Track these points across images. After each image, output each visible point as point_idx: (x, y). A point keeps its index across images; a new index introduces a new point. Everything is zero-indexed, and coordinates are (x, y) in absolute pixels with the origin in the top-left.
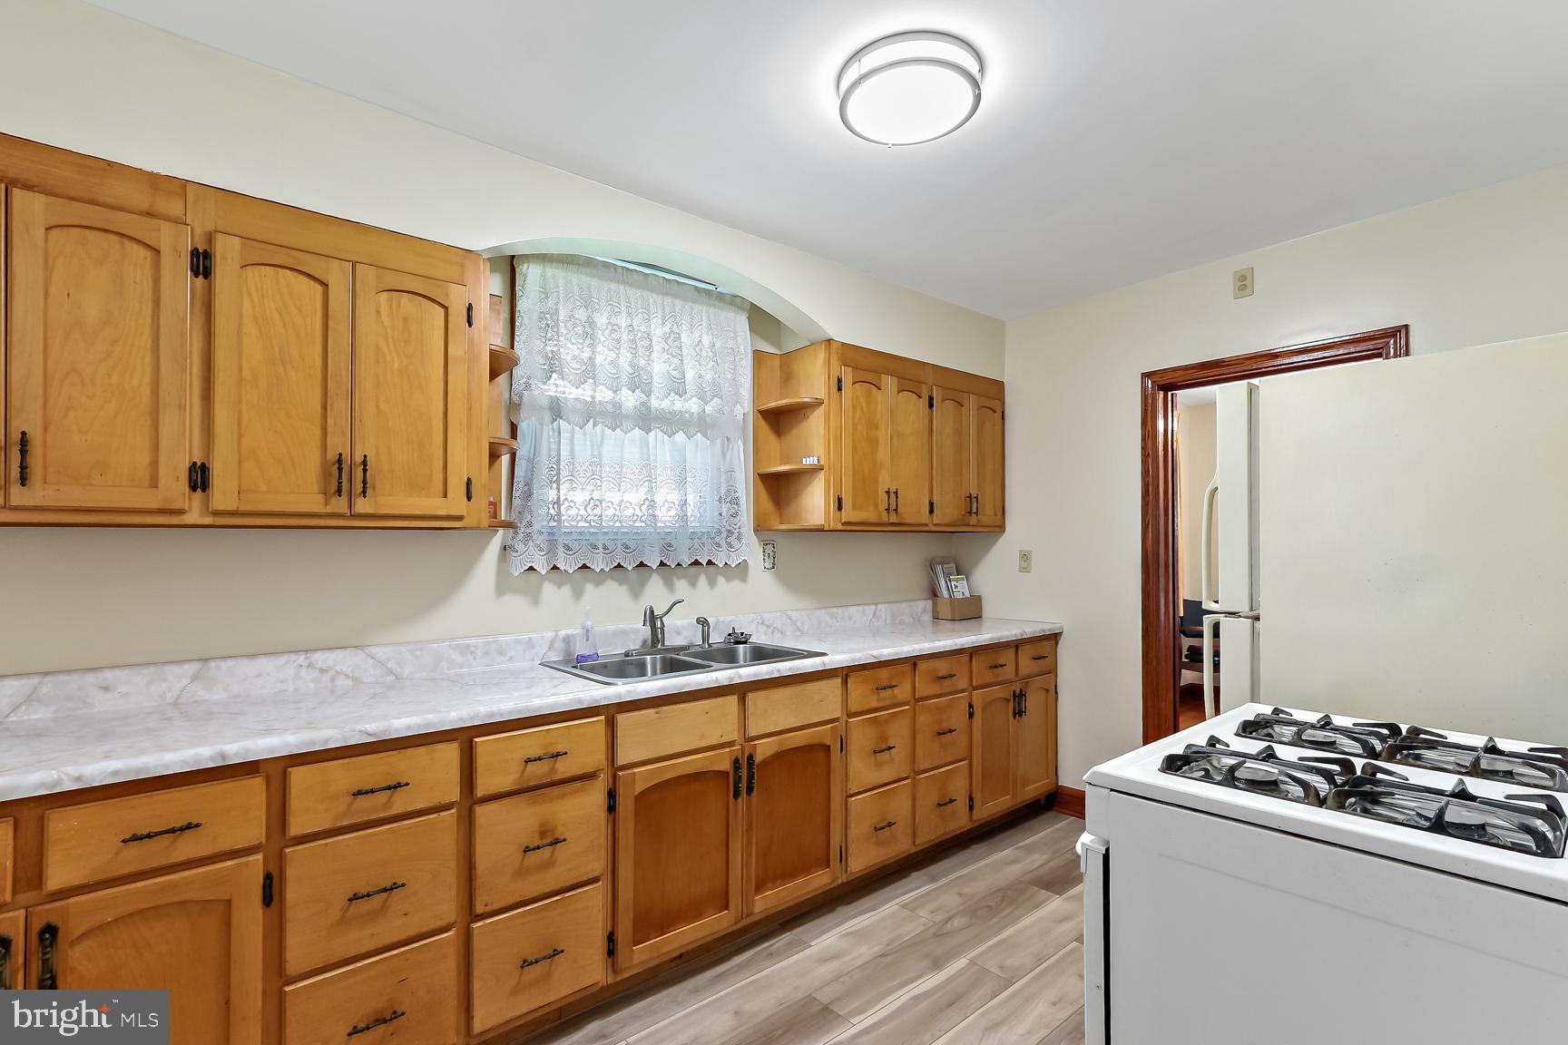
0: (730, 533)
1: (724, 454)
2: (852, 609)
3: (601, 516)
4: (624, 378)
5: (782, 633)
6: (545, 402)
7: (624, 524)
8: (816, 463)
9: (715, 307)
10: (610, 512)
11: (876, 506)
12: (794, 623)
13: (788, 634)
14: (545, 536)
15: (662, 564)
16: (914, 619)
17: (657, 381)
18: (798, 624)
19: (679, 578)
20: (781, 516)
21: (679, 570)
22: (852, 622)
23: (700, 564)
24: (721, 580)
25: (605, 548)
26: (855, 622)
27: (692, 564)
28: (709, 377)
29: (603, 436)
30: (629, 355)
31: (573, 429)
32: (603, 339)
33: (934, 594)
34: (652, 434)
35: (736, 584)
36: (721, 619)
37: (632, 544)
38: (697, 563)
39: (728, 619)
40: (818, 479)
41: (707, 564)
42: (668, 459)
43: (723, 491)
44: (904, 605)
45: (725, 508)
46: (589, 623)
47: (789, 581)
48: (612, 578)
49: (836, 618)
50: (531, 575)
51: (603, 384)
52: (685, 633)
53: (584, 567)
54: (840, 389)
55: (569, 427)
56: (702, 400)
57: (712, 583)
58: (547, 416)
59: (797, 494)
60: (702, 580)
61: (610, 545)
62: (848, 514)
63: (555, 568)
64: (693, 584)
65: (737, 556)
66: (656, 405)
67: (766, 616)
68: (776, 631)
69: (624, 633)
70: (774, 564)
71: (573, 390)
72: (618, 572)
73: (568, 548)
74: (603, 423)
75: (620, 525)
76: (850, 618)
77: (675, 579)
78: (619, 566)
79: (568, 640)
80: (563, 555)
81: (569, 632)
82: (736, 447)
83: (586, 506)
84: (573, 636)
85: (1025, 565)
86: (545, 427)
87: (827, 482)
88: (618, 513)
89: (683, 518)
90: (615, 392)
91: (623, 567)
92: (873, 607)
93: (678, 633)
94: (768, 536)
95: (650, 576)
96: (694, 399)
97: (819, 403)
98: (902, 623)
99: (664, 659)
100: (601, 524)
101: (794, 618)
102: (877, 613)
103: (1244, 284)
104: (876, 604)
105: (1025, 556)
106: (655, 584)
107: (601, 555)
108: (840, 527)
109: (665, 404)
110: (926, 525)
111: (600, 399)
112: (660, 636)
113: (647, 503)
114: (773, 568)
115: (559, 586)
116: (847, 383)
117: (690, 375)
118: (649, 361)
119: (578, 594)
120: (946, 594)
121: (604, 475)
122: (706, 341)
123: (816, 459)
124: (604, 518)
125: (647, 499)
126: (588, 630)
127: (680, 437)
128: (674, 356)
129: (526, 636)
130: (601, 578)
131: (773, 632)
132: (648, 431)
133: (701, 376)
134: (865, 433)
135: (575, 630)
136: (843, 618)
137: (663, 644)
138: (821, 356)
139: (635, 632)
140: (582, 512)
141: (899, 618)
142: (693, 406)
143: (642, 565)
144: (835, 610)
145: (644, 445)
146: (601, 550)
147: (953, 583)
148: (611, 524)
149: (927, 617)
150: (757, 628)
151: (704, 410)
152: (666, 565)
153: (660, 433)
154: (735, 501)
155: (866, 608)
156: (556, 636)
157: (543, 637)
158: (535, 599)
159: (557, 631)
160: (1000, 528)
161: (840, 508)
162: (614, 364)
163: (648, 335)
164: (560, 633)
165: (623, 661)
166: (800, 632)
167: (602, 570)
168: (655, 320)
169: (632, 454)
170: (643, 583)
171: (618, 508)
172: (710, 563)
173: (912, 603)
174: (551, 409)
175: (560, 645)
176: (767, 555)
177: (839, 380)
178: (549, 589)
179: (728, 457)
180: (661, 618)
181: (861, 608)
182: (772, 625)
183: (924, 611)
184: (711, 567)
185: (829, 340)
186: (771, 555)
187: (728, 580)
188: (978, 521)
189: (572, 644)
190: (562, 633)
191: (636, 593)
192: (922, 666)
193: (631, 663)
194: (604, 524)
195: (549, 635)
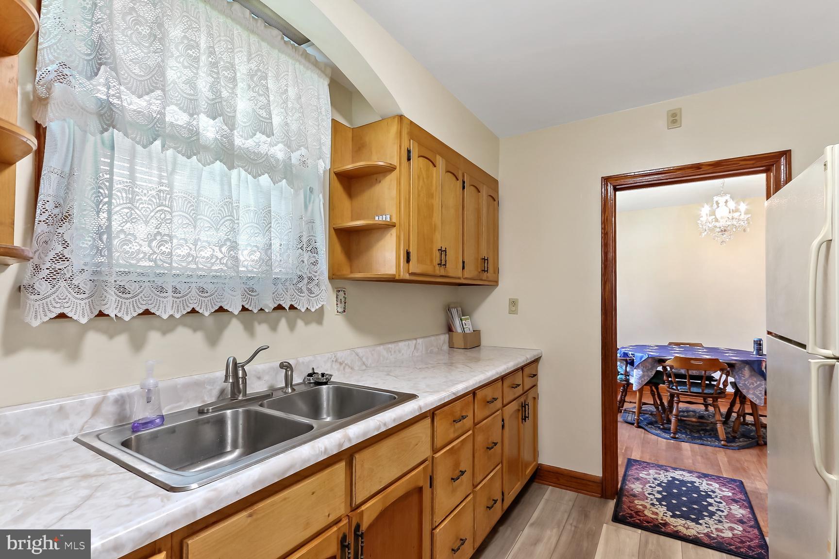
0: (310, 279)
1: (306, 207)
2: (401, 344)
3: (170, 254)
4: (203, 104)
5: (352, 368)
6: (92, 106)
7: (201, 266)
8: (388, 219)
9: (300, 62)
10: (183, 251)
11: (431, 261)
12: (361, 358)
13: (356, 368)
14: (86, 276)
15: (244, 309)
16: (438, 349)
17: (241, 119)
18: (364, 359)
19: (260, 323)
20: (351, 266)
21: (262, 314)
22: (401, 354)
23: (284, 308)
24: (300, 323)
25: (175, 290)
26: (403, 354)
27: (275, 309)
28: (294, 127)
29: (175, 163)
30: (211, 80)
31: (134, 148)
32: (177, 54)
33: (450, 329)
34: (235, 172)
35: (314, 327)
36: (301, 360)
37: (210, 288)
38: (280, 307)
39: (307, 359)
40: (389, 234)
41: (290, 308)
42: (252, 203)
43: (305, 239)
44: (433, 338)
45: (306, 256)
46: (151, 381)
47: (357, 324)
48: (185, 325)
49: (390, 352)
50: (62, 323)
51: (176, 105)
52: (266, 378)
53: (147, 312)
54: (409, 159)
55: (128, 141)
56: (289, 147)
57: (292, 326)
58: (94, 124)
59: (369, 247)
60: (283, 324)
61: (183, 288)
62: (414, 267)
63: (101, 314)
64: (274, 328)
65: (317, 301)
66: (240, 144)
67: (339, 355)
68: (347, 367)
69: (198, 385)
70: (345, 308)
71: (135, 99)
72: (192, 318)
73: (123, 290)
74: (175, 148)
75: (194, 267)
76: (400, 352)
77: (256, 324)
78: (193, 311)
79: (121, 402)
80: (114, 298)
81: (123, 391)
82: (317, 201)
83: (151, 242)
84: (130, 396)
85: (513, 308)
86: (89, 135)
87: (398, 238)
88: (193, 252)
89: (267, 262)
90: (191, 115)
91: (198, 312)
92: (414, 342)
93: (259, 378)
94: (340, 283)
95: (229, 323)
96: (281, 146)
97: (390, 169)
98: (431, 352)
99: (248, 413)
100: (171, 264)
101: (361, 355)
102: (417, 346)
103: (674, 119)
104: (416, 339)
105: (513, 303)
106: (235, 327)
107: (170, 299)
108: (407, 277)
109: (250, 143)
110: (459, 278)
111: (172, 120)
112: (241, 386)
113: (228, 243)
114: (344, 311)
115: (111, 337)
116: (414, 155)
117: (276, 120)
118: (233, 94)
119: (137, 344)
120: (459, 330)
121: (175, 208)
122: (292, 92)
123: (388, 217)
124: (175, 258)
125: (228, 239)
126: (149, 390)
127: (265, 179)
128: (260, 95)
129: (55, 404)
130: (170, 325)
131: (344, 368)
132: (231, 167)
133: (287, 124)
134: (425, 200)
135: (133, 389)
136: (395, 352)
137: (245, 394)
138: (394, 128)
139: (212, 382)
140: (146, 249)
141: (430, 349)
142: (279, 152)
143: (221, 309)
144: (390, 346)
145: (225, 182)
146: (170, 293)
147: (464, 322)
148: (184, 264)
149: (446, 347)
150: (332, 366)
151: (290, 158)
152: (247, 310)
153: (243, 173)
154: (314, 250)
155: (410, 342)
156: (104, 399)
157: (82, 403)
158: (73, 353)
159: (106, 391)
160: (495, 283)
161: (408, 260)
162: (191, 83)
163: (232, 67)
164: (109, 394)
165: (197, 422)
166: (365, 367)
167: (171, 316)
168: (240, 55)
169: (211, 190)
170: (221, 329)
171: (193, 247)
172: (292, 307)
173: (437, 337)
174: (100, 116)
175: (109, 409)
176: (339, 300)
177: (409, 152)
178: (94, 341)
179: (310, 208)
180: (243, 367)
181: (407, 343)
182: (343, 362)
183: (444, 342)
184: (293, 312)
185: (401, 117)
186: (343, 300)
187: (307, 323)
188: (487, 277)
189: (127, 407)
190: (114, 394)
191: (213, 340)
192: (479, 394)
193: (207, 421)
194: (175, 265)
195: (92, 398)
